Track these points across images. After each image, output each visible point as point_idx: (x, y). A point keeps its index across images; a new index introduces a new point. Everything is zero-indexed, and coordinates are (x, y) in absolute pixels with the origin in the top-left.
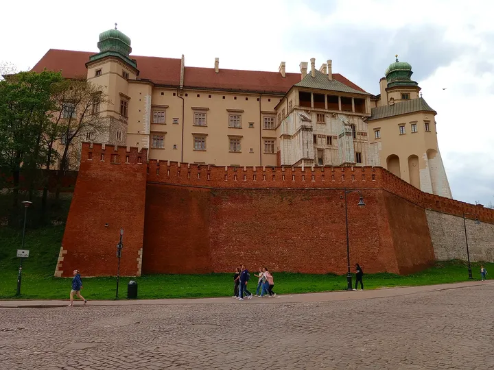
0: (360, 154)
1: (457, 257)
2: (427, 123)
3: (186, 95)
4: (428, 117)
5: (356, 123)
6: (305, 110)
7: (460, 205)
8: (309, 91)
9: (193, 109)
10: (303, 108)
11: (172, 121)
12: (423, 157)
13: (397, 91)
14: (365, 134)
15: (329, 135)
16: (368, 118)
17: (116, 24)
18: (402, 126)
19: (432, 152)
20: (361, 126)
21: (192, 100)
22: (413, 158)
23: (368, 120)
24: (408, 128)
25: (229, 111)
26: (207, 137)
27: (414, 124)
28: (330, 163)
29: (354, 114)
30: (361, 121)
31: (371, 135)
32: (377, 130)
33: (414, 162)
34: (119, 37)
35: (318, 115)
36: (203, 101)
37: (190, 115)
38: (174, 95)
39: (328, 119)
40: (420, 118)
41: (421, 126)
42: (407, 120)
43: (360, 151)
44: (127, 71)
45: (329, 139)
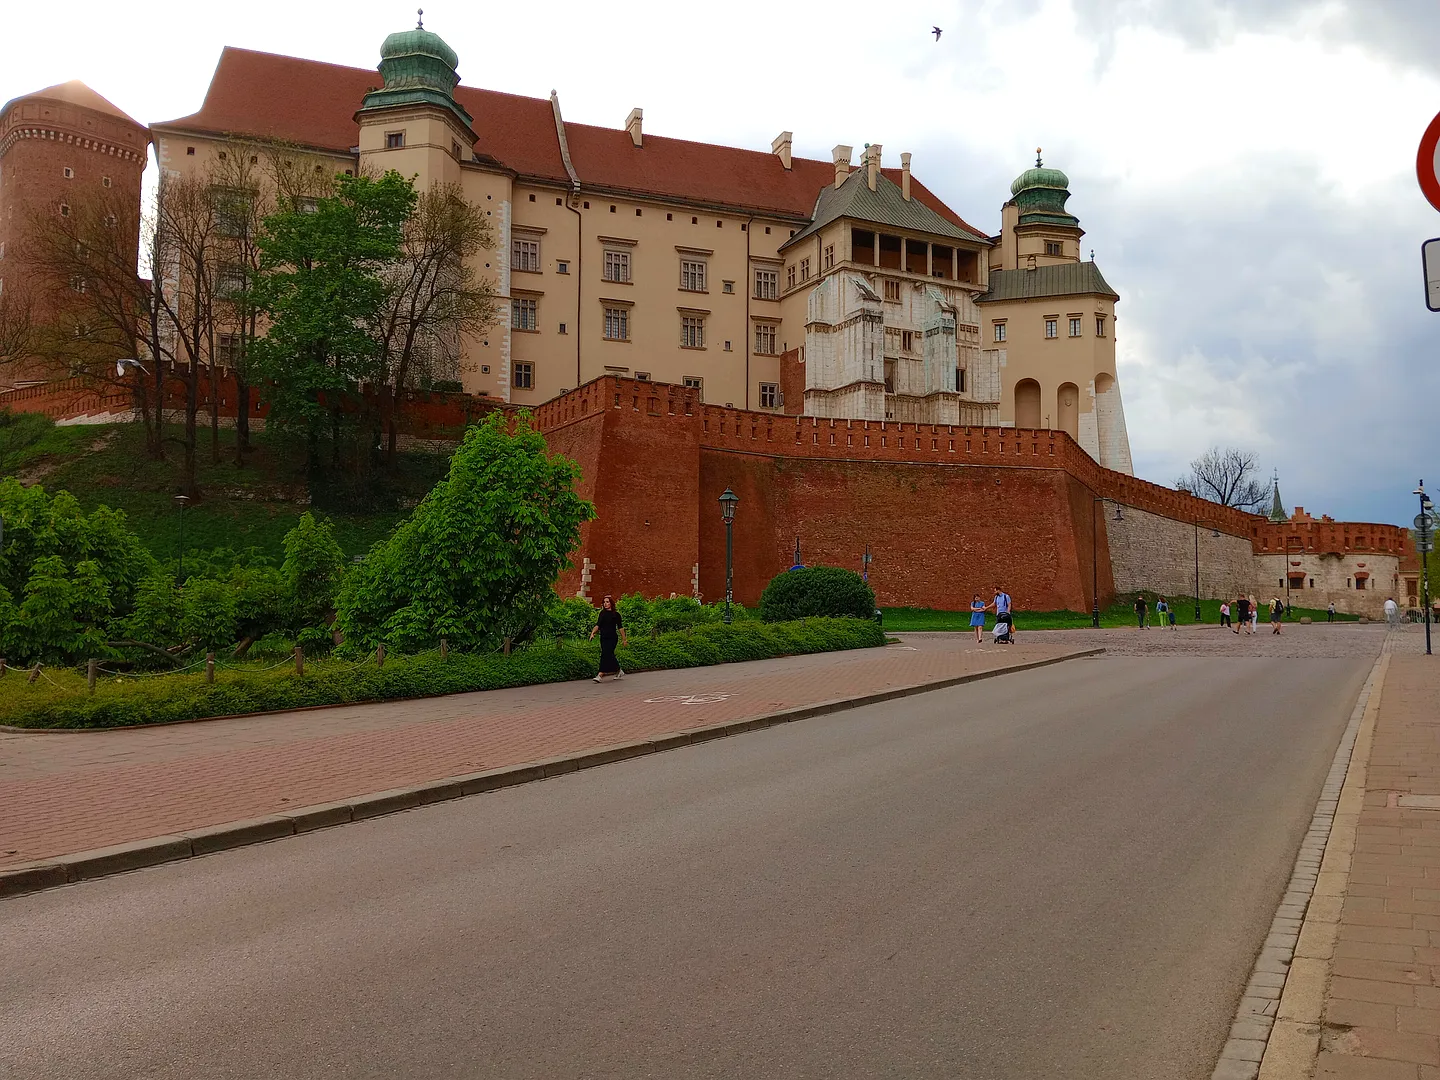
0: (963, 372)
1: (1146, 587)
2: (1101, 319)
3: (587, 206)
4: (1102, 306)
5: (958, 305)
6: (862, 272)
7: (1156, 493)
8: (873, 228)
9: (603, 240)
10: (858, 267)
11: (556, 267)
12: (1088, 389)
13: (1037, 235)
14: (975, 330)
15: (909, 328)
16: (983, 294)
17: (421, 13)
18: (1051, 319)
19: (1104, 379)
20: (969, 313)
21: (602, 219)
22: (1068, 388)
23: (982, 300)
24: (1063, 326)
25: (680, 250)
26: (633, 309)
27: (1075, 318)
28: (905, 390)
29: (956, 284)
30: (967, 301)
31: (987, 335)
32: (999, 324)
33: (1068, 395)
34: (438, 53)
35: (887, 283)
36: (622, 222)
37: (595, 255)
38: (559, 202)
39: (906, 292)
40: (1088, 308)
41: (1088, 323)
42: (1062, 308)
43: (963, 366)
44: (460, 141)
45: (907, 337)
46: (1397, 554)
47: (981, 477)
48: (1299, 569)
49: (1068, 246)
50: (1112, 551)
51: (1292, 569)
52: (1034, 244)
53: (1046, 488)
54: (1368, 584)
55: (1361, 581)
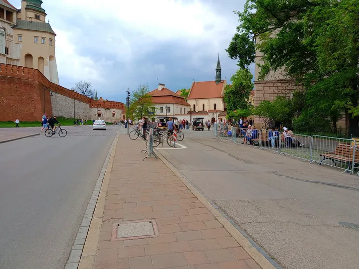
2: (51, 40)
4: (51, 36)
5: (6, 28)
7: (65, 90)
12: (47, 59)
13: (32, 12)
14: (12, 37)
16: (14, 26)
18: (36, 37)
19: (52, 57)
20: (9, 30)
22: (41, 58)
23: (14, 27)
24: (40, 40)
27: (43, 39)
29: (5, 21)
30: (9, 27)
31: (15, 38)
32: (20, 36)
33: (41, 60)
40: (48, 36)
41: (47, 41)
43: (7, 47)
46: (121, 109)
47: (11, 80)
48: (100, 112)
49: (42, 17)
50: (52, 105)
51: (98, 112)
52: (31, 14)
53: (32, 85)
54: (115, 116)
55: (113, 115)
